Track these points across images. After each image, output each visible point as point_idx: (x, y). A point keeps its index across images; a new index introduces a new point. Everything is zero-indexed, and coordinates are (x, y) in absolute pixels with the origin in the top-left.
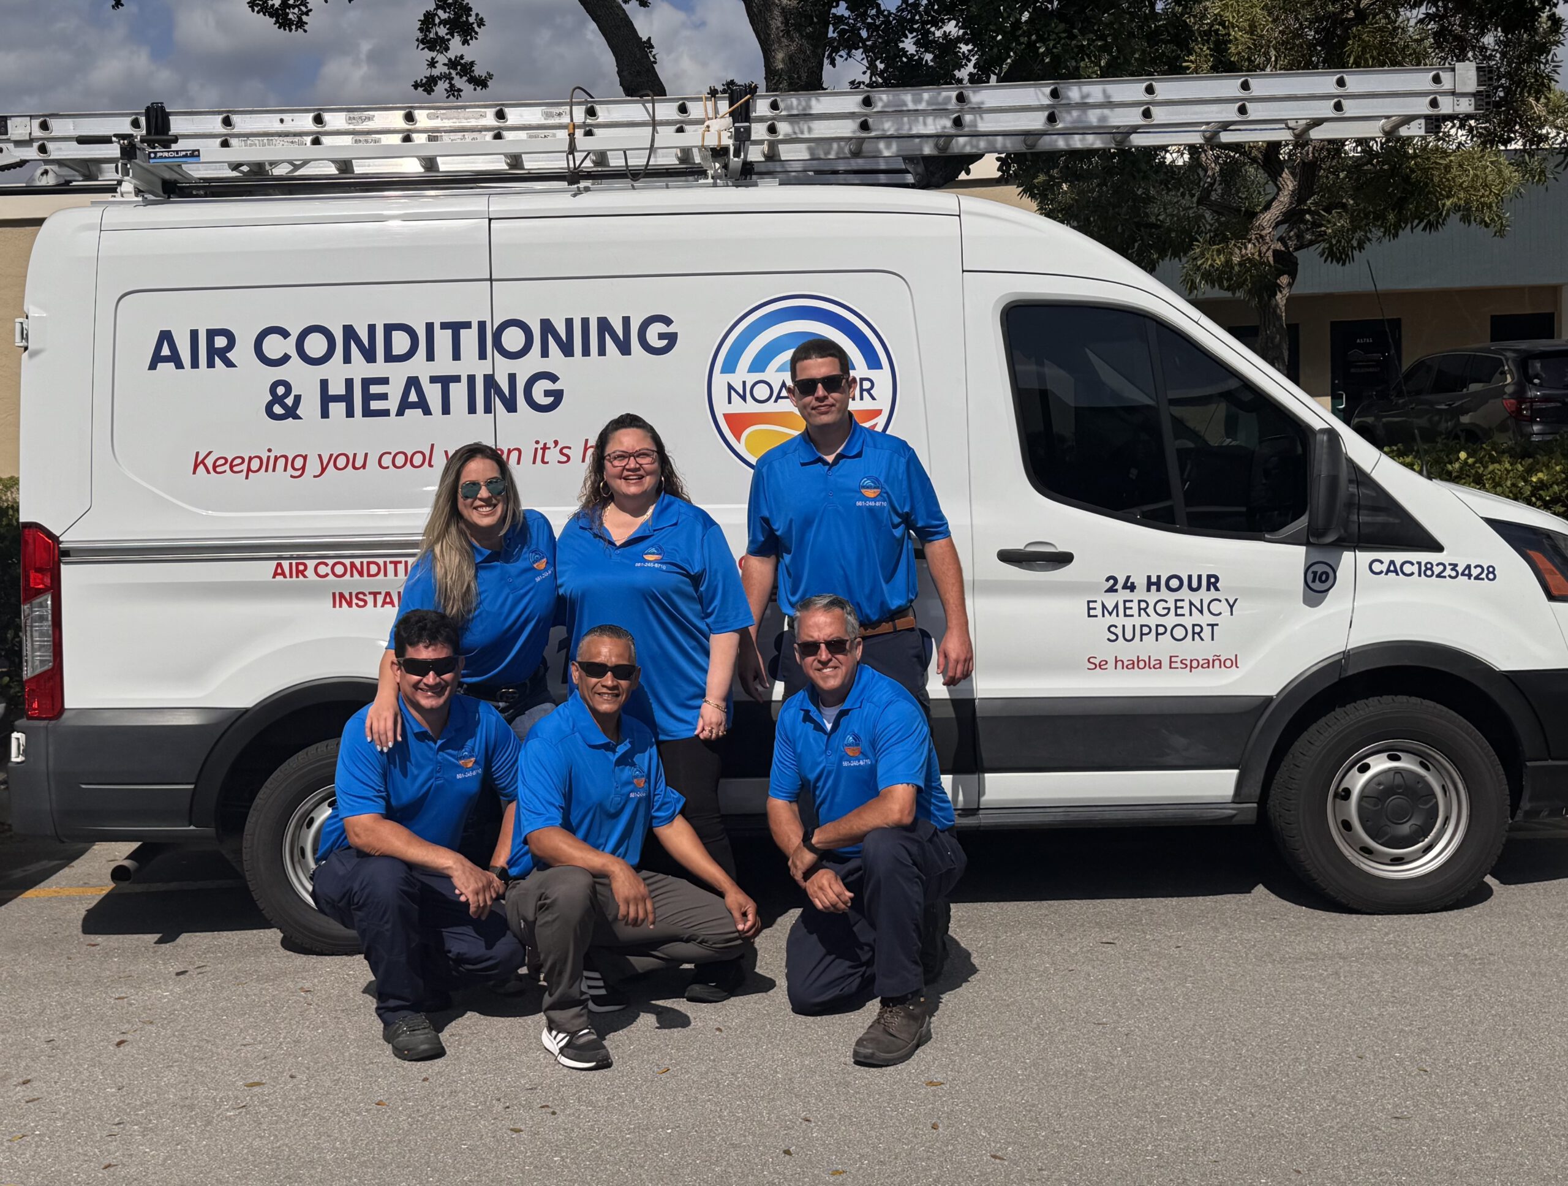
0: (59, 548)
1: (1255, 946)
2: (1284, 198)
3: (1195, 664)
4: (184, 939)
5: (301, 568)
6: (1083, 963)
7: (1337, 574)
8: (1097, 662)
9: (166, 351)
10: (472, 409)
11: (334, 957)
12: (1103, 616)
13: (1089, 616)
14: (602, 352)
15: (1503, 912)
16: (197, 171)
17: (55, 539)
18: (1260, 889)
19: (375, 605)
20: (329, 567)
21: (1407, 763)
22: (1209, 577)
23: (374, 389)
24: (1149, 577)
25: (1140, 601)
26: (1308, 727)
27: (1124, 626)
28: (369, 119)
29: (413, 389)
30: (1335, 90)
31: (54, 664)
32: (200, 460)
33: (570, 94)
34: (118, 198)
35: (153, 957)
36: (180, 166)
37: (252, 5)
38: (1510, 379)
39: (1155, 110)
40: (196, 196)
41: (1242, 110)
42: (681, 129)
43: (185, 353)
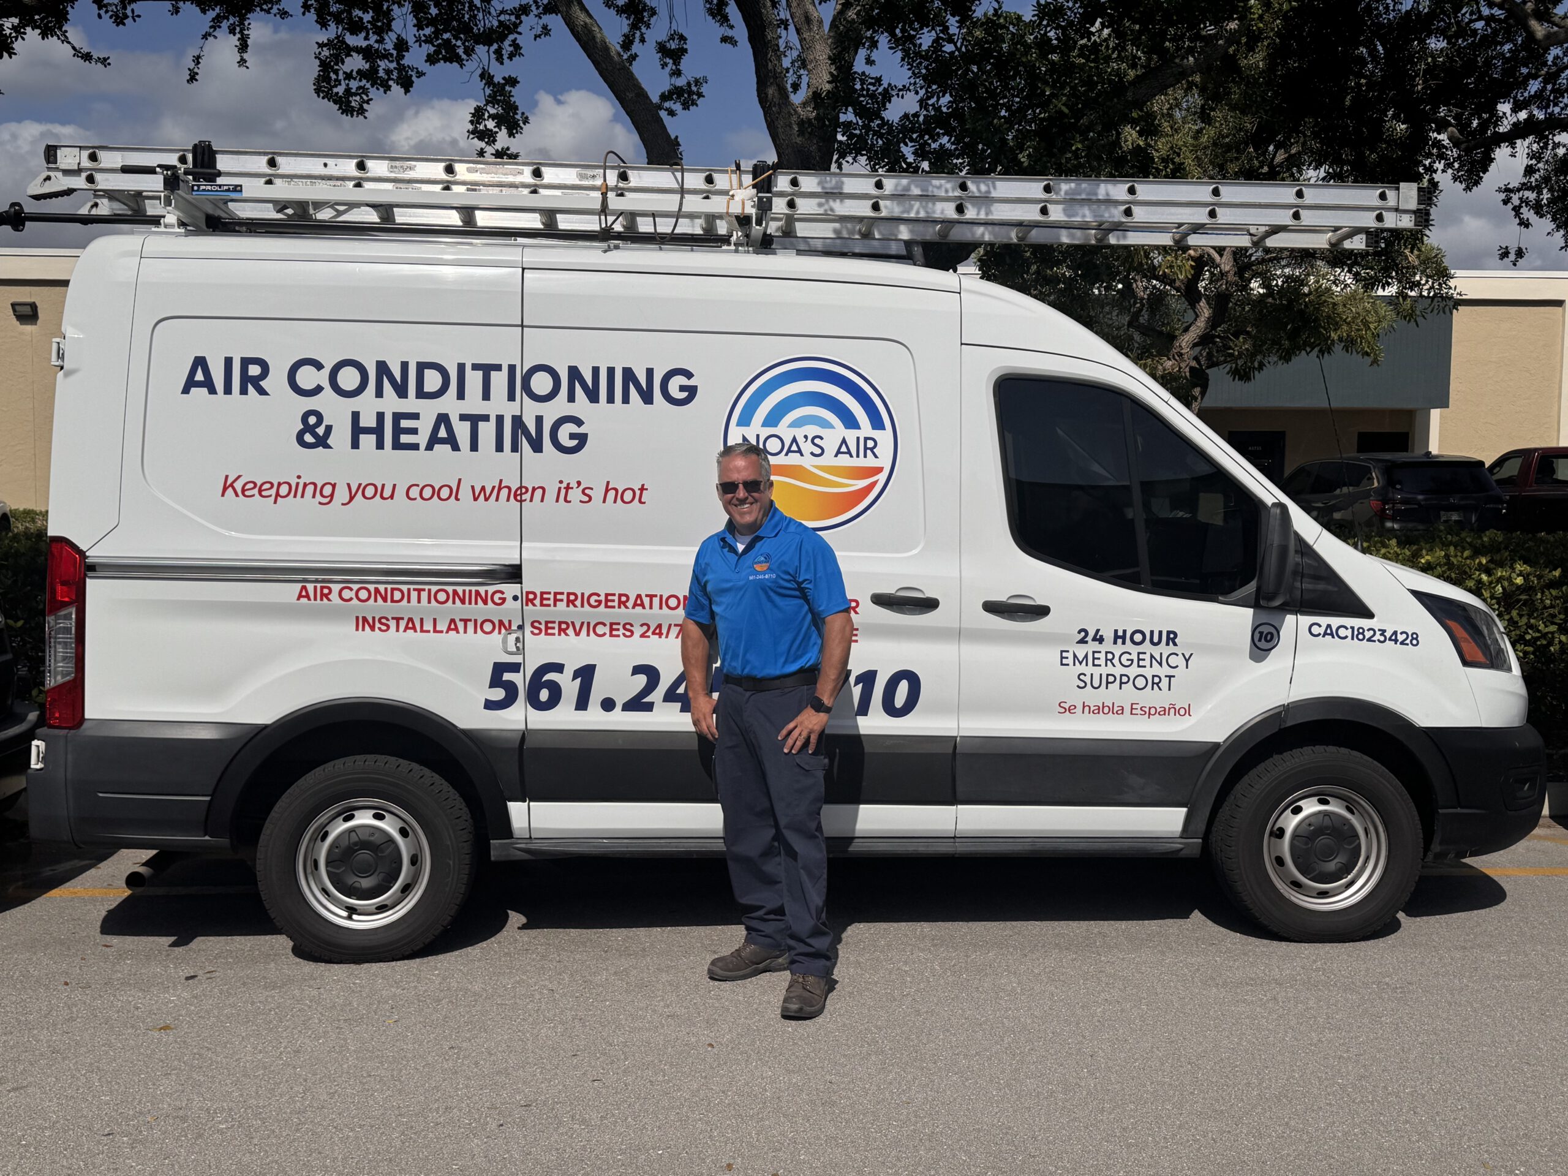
0: (85, 562)
1: (1198, 970)
2: (1201, 323)
3: (1153, 711)
5: (326, 591)
7: (1281, 633)
8: (1067, 706)
9: (199, 376)
10: (499, 448)
11: (341, 965)
12: (1074, 665)
13: (1062, 664)
14: (626, 400)
15: (1414, 943)
16: (244, 211)
17: (82, 554)
18: (1196, 915)
19: (398, 630)
20: (354, 592)
21: (1335, 807)
22: (1169, 633)
23: (405, 424)
24: (1116, 631)
25: (1107, 653)
27: (1092, 675)
28: (410, 168)
29: (443, 426)
30: (1294, 201)
31: (76, 675)
32: (229, 483)
33: (604, 156)
34: (162, 229)
35: (165, 961)
36: (226, 202)
37: (318, 91)
38: (1376, 484)
39: (1136, 210)
40: (239, 231)
41: (1212, 214)
42: (708, 198)
43: (219, 380)
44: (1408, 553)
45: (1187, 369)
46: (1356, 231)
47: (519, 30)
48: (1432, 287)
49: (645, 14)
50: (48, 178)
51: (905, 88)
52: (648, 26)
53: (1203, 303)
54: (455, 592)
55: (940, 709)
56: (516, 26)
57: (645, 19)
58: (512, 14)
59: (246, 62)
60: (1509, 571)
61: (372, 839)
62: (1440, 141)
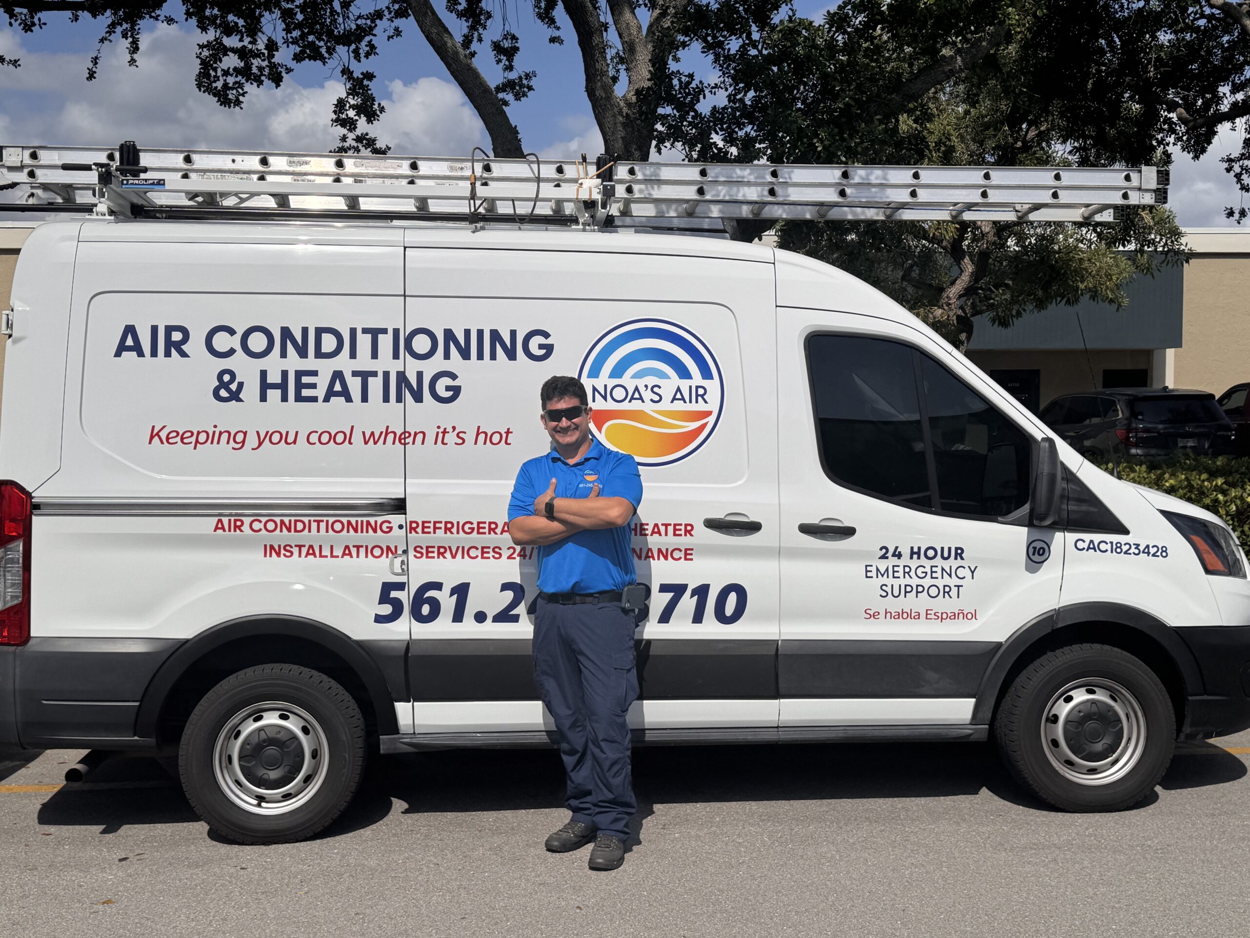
0: (31, 502)
1: (989, 837)
2: (966, 277)
3: (945, 616)
5: (239, 523)
6: (861, 851)
7: (1051, 548)
8: (871, 613)
9: (129, 342)
10: (386, 399)
11: (253, 847)
12: (877, 577)
13: (867, 577)
14: (493, 357)
15: (1170, 812)
16: (160, 199)
17: (29, 495)
18: (984, 791)
19: (300, 556)
20: (263, 524)
21: (1101, 696)
22: (957, 549)
23: (305, 380)
24: (912, 548)
25: (904, 566)
26: (1027, 666)
27: (892, 585)
28: (307, 163)
29: (338, 381)
30: (1053, 183)
31: (23, 600)
32: (155, 432)
33: (471, 152)
34: (94, 216)
35: (99, 845)
36: (146, 193)
37: (199, 86)
38: (1121, 415)
39: (919, 192)
40: (159, 218)
41: (984, 195)
42: (558, 186)
43: (146, 346)
44: (1153, 477)
45: (955, 318)
46: (1104, 208)
47: (374, 32)
48: (1166, 244)
49: (482, 17)
51: (716, 86)
52: (485, 28)
53: (967, 260)
54: (349, 523)
55: (764, 617)
56: (371, 29)
57: (482, 22)
58: (368, 18)
59: (135, 61)
60: (1241, 491)
61: (279, 736)
62: (1170, 118)
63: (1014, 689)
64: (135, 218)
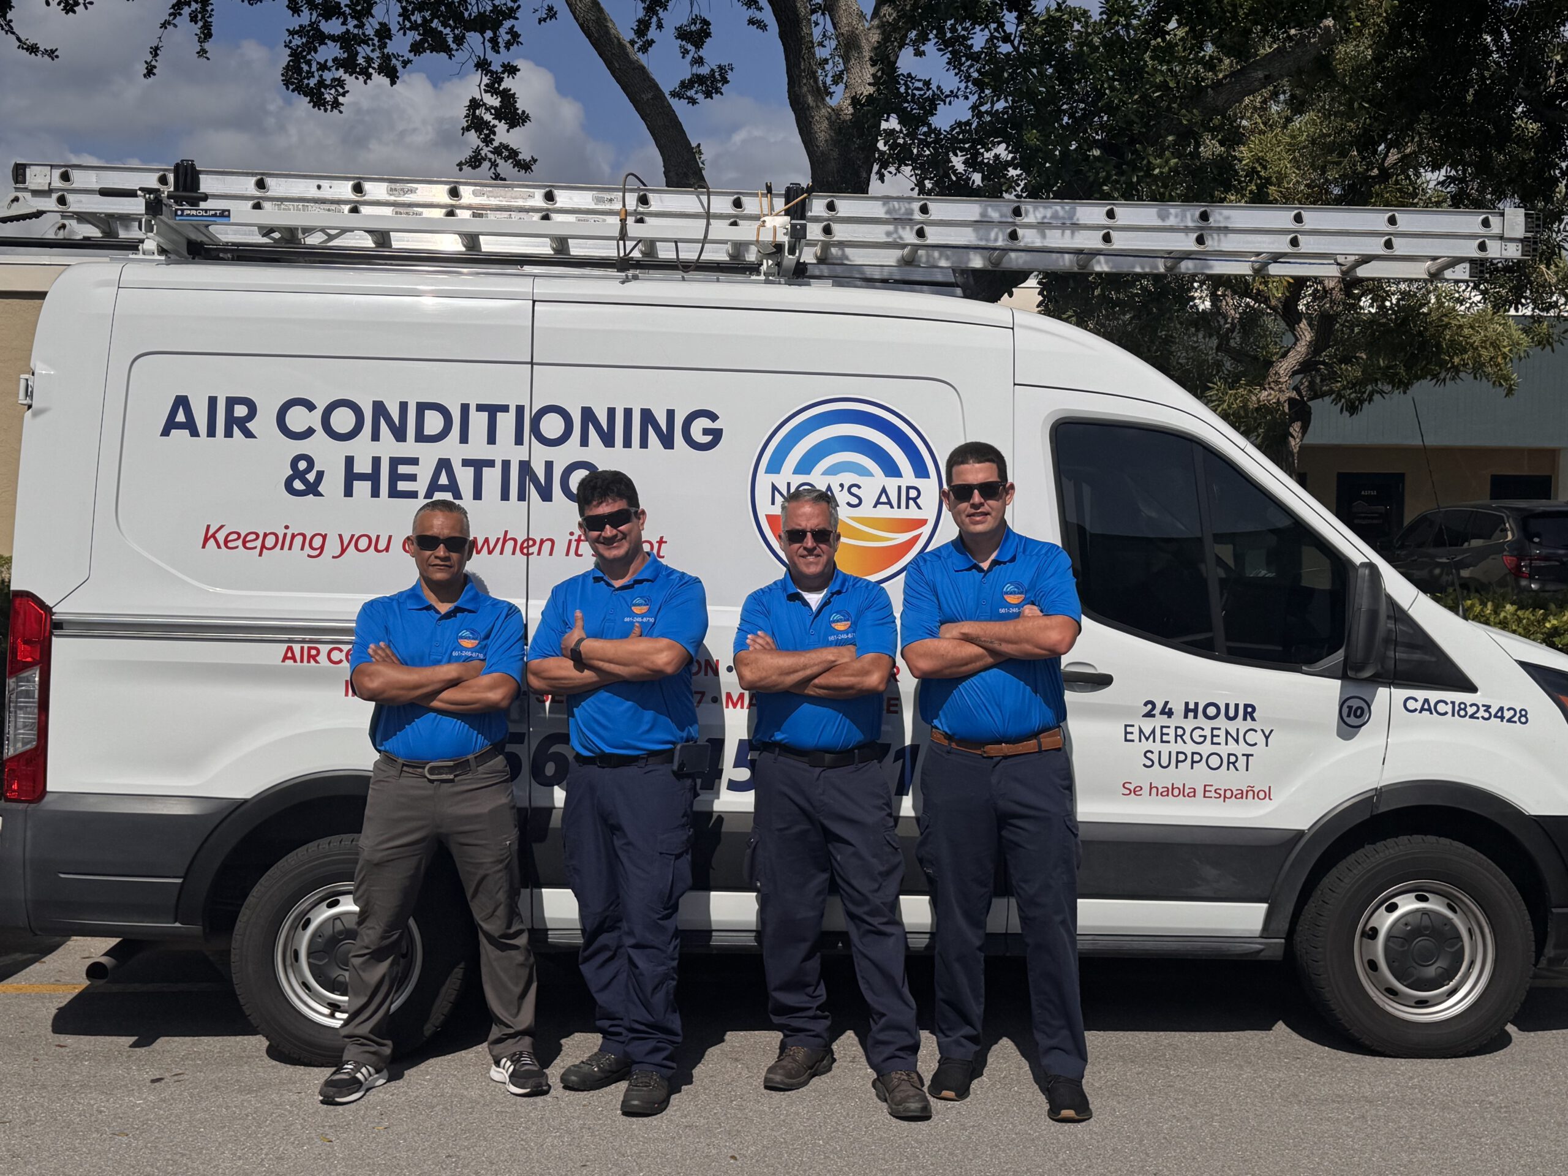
0: (51, 619)
1: (1279, 1086)
2: (1302, 348)
3: (1228, 794)
4: (162, 1042)
5: (313, 652)
6: (1108, 1097)
7: (1372, 708)
8: (1132, 787)
9: (181, 417)
10: (505, 496)
12: (1140, 741)
13: (1126, 740)
14: (644, 444)
15: (1525, 1060)
16: (225, 234)
17: (48, 610)
18: (1280, 1027)
21: (1435, 905)
22: (1246, 706)
23: (402, 469)
24: (1187, 704)
25: (1176, 728)
26: (1337, 863)
27: (1160, 752)
28: (412, 191)
29: (444, 472)
30: (1385, 227)
31: (38, 744)
32: (210, 534)
33: (622, 179)
34: (141, 256)
35: (127, 1062)
36: (207, 226)
37: (287, 83)
38: (1510, 537)
39: (1208, 237)
40: (223, 259)
41: (1294, 242)
42: (734, 224)
43: (201, 421)
45: (1286, 401)
46: (1455, 262)
47: (516, 15)
50: (16, 199)
51: (953, 95)
52: (666, 10)
53: (1304, 324)
56: (513, 10)
59: (206, 52)
63: (1320, 892)
64: (193, 258)
